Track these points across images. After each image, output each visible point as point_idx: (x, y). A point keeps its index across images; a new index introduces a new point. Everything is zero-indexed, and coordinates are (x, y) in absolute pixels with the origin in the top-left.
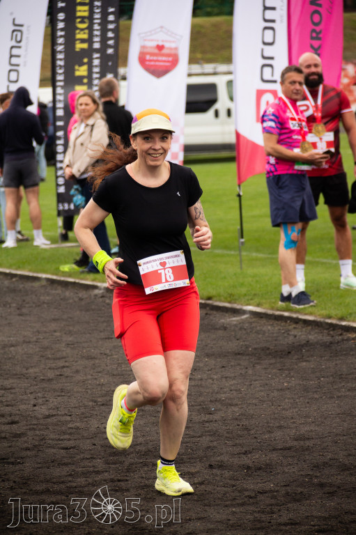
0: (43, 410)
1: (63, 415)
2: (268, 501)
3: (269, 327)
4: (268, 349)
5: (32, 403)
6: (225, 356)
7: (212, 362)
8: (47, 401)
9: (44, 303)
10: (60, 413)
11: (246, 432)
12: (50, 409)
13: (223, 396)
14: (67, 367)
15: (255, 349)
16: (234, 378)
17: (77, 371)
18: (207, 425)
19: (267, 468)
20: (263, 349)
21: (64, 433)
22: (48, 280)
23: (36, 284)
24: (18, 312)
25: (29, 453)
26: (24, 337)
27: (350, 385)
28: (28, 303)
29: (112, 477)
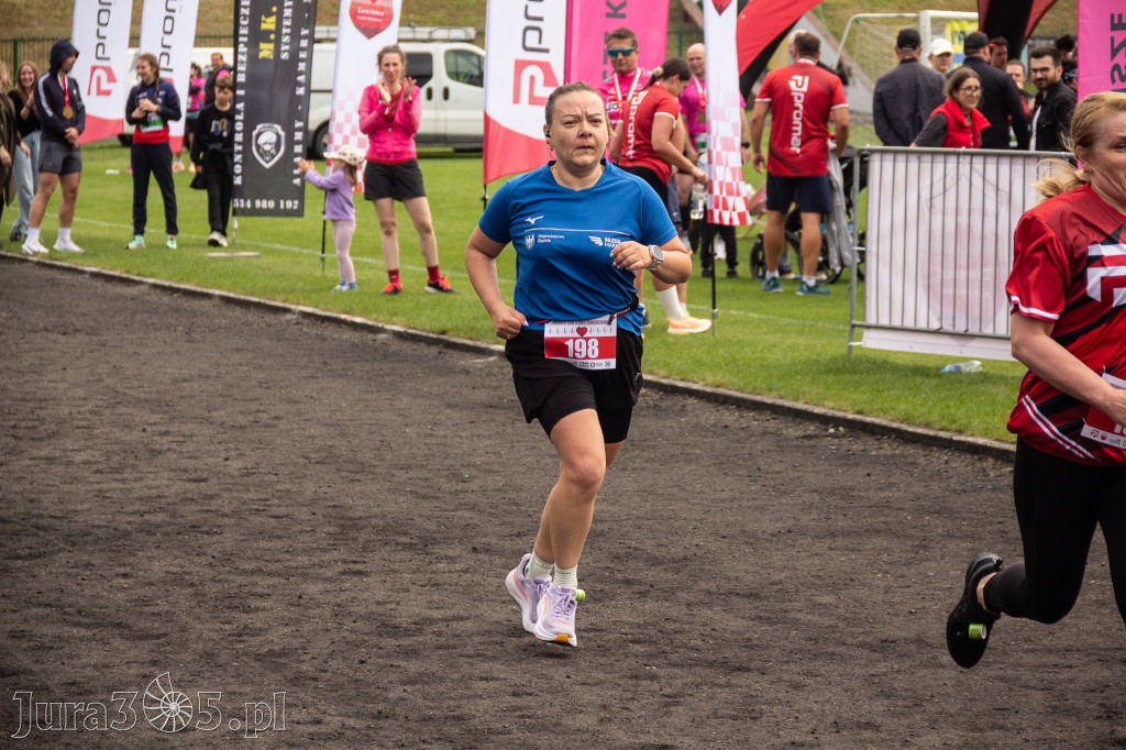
0: (235, 465)
1: (266, 474)
5: (223, 456)
6: (473, 408)
7: (456, 415)
8: (242, 455)
9: (220, 327)
10: (262, 471)
11: (515, 508)
13: (478, 460)
14: (263, 411)
16: (490, 437)
17: (278, 418)
18: (461, 496)
22: (222, 298)
23: (206, 303)
24: (187, 337)
25: (227, 521)
26: (200, 369)
27: (646, 454)
28: (199, 327)
29: (344, 557)
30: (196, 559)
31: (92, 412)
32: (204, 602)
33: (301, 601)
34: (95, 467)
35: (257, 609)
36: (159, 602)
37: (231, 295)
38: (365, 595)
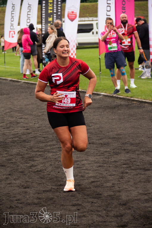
0: (37, 125)
1: (43, 127)
2: (108, 154)
3: (109, 100)
4: (108, 106)
5: (34, 123)
6: (95, 108)
7: (91, 110)
8: (38, 122)
11: (101, 133)
12: (39, 125)
13: (94, 121)
15: (104, 106)
16: (98, 115)
19: (107, 144)
20: (107, 106)
21: (44, 133)
24: (30, 94)
25: (32, 139)
26: (32, 102)
27: (134, 118)
28: (33, 92)
29: (58, 146)
30: (24, 149)
31: (5, 114)
32: (24, 159)
33: (47, 158)
34: (3, 127)
35: (36, 160)
36: (13, 160)
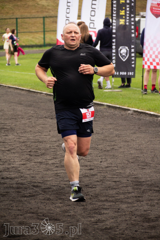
0: (105, 164)
1: (114, 167)
5: (100, 161)
8: (107, 160)
9: (105, 116)
10: (113, 166)
12: (108, 164)
14: (116, 145)
17: (121, 147)
21: (114, 175)
22: (107, 106)
23: (102, 107)
25: (98, 183)
29: (136, 195)
31: (58, 146)
32: (86, 211)
33: (119, 211)
34: (56, 165)
35: (104, 214)
36: (71, 211)
37: (110, 105)
38: (141, 208)
